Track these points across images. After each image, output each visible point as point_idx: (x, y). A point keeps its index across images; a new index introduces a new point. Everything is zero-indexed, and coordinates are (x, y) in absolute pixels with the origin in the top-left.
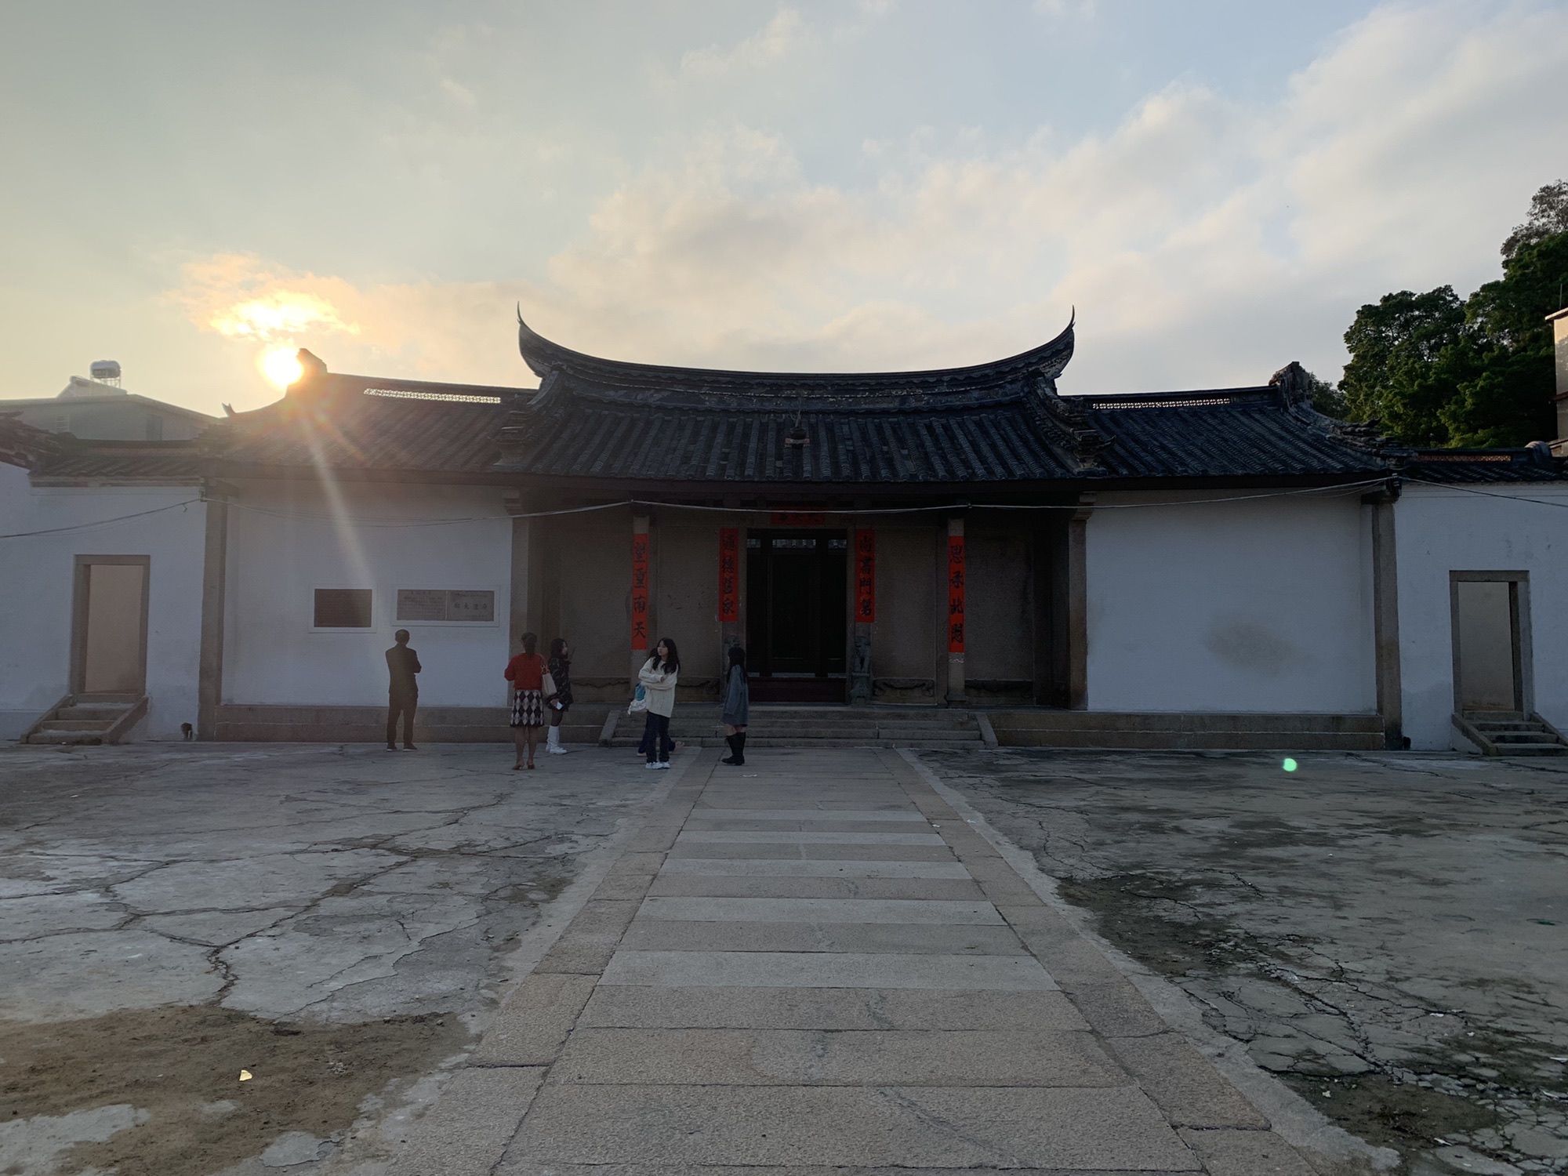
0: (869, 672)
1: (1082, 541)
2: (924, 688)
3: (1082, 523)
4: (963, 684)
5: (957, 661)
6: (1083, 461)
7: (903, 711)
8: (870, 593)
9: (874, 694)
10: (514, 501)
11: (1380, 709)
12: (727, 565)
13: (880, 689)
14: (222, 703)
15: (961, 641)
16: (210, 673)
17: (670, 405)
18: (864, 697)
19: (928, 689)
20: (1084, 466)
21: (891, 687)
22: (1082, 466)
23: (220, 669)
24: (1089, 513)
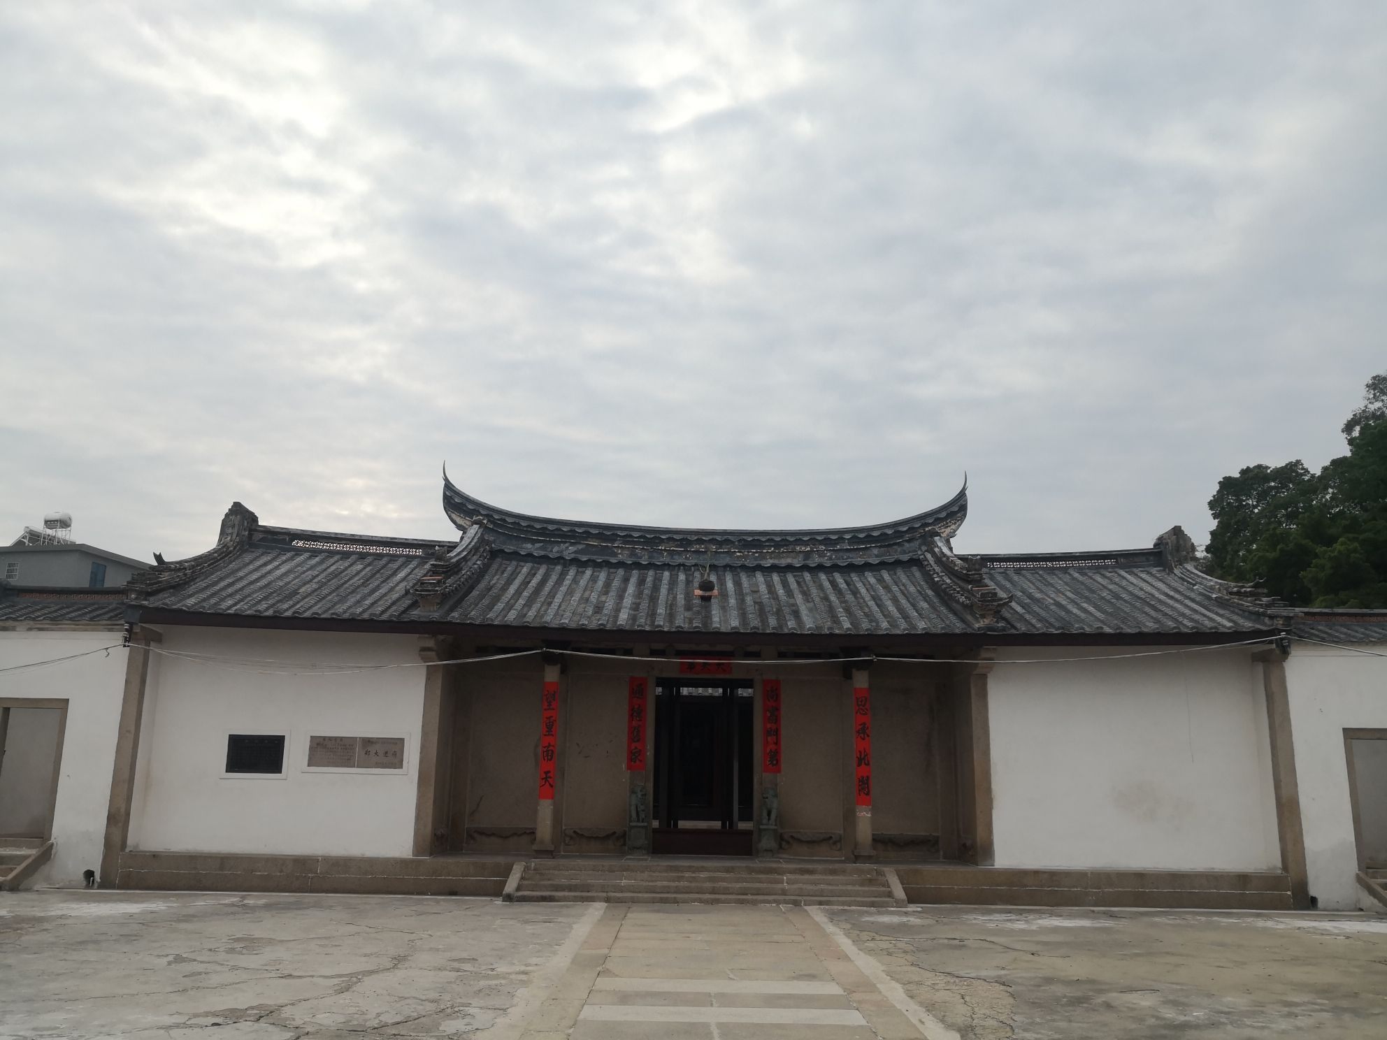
0: (776, 825)
1: (983, 695)
2: (831, 841)
3: (983, 678)
4: (870, 838)
5: (864, 815)
6: (983, 616)
7: (810, 866)
8: (776, 744)
9: (781, 847)
10: (429, 649)
11: (1285, 867)
12: (636, 713)
13: (788, 843)
14: (127, 850)
15: (868, 794)
16: (118, 818)
17: (584, 558)
18: (771, 851)
19: (835, 843)
20: (984, 622)
21: (799, 841)
22: (982, 623)
23: (128, 814)
24: (990, 668)
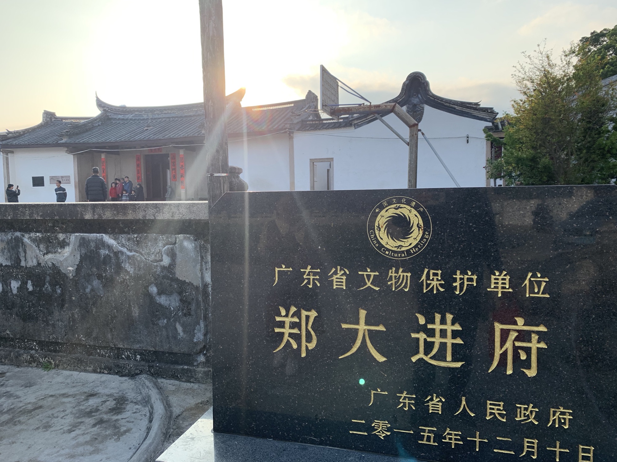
5: (183, 192)
8: (175, 172)
12: (138, 166)
17: (134, 118)
